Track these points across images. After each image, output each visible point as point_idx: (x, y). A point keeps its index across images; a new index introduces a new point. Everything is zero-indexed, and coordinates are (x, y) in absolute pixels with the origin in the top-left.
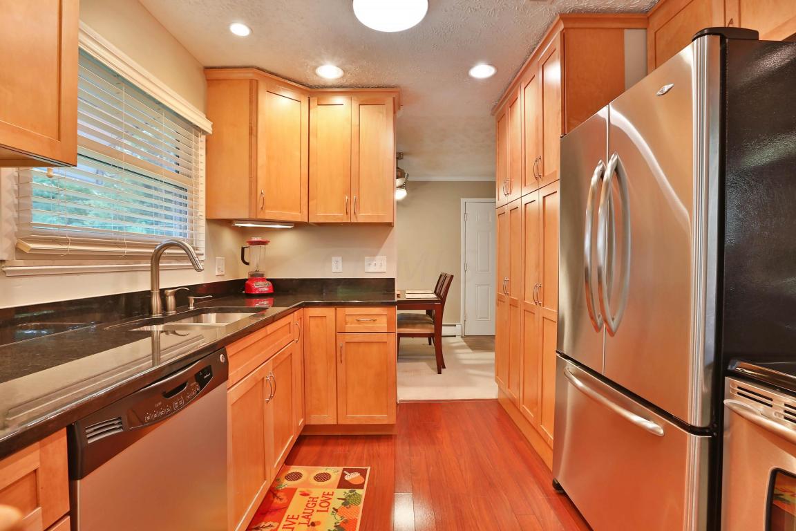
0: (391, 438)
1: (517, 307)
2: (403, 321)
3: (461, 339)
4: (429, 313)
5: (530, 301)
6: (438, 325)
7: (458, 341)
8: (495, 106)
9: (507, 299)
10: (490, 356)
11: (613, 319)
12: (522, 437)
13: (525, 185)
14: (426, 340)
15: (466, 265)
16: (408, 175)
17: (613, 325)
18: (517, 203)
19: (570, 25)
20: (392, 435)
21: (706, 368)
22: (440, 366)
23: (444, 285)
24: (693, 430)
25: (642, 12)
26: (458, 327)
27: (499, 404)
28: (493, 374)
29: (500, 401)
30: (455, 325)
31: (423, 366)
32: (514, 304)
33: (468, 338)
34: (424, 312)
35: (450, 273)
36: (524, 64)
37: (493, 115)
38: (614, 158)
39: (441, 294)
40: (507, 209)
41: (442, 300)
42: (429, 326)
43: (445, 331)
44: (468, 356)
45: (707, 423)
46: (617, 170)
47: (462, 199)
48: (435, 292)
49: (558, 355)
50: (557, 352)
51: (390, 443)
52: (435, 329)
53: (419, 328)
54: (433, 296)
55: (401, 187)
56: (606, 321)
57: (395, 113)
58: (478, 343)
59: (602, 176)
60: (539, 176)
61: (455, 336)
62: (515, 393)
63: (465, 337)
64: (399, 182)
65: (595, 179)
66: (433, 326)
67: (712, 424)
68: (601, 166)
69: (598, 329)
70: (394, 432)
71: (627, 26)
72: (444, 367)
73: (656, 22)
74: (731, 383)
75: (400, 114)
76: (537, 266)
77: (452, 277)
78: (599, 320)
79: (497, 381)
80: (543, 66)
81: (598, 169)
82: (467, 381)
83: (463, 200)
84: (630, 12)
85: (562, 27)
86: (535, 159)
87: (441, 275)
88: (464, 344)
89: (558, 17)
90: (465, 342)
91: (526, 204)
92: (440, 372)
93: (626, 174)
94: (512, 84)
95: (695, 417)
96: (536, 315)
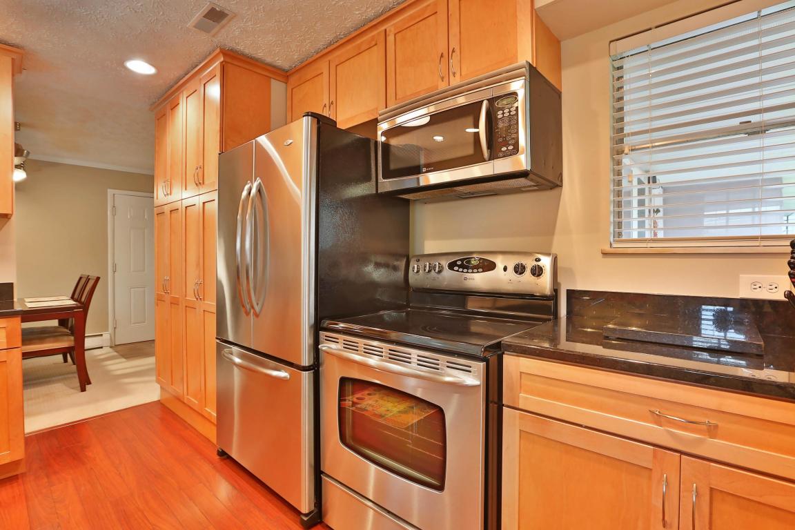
0: (18, 478)
1: (178, 305)
2: (28, 336)
3: (111, 350)
4: (63, 323)
5: (191, 298)
6: (80, 336)
7: (107, 351)
8: (154, 103)
9: (167, 298)
10: (150, 361)
11: (257, 304)
12: (187, 426)
13: (186, 189)
14: (60, 358)
15: (115, 266)
16: (28, 153)
17: (257, 309)
18: (178, 205)
19: (229, 60)
20: (17, 475)
21: (310, 327)
22: (84, 382)
23: (85, 291)
24: (305, 369)
25: (284, 70)
26: (106, 336)
27: (161, 404)
28: (154, 378)
29: (162, 402)
30: (102, 335)
31: (57, 388)
32: (175, 302)
33: (119, 348)
34: (55, 323)
35: (93, 274)
36: (186, 74)
37: (152, 111)
38: (259, 181)
39: (83, 299)
40: (167, 209)
41: (85, 306)
42: (66, 338)
43: (89, 343)
44: (121, 366)
45: (312, 363)
46: (259, 191)
47: (109, 190)
48: (72, 298)
49: (218, 341)
50: (217, 338)
51: (15, 484)
52: (75, 340)
53: (50, 342)
54: (71, 303)
55: (17, 167)
56: (253, 307)
57: (13, 75)
58: (132, 350)
59: (249, 193)
60: (200, 183)
61: (102, 348)
62: (179, 389)
63: (114, 347)
64: (17, 161)
65: (245, 193)
66: (72, 338)
67: (314, 363)
68: (249, 185)
69: (247, 314)
70: (22, 469)
71: (274, 77)
72: (89, 383)
73: (293, 80)
74: (323, 334)
75: (21, 78)
76: (198, 265)
77: (98, 279)
78: (248, 307)
79: (158, 381)
80: (204, 85)
81: (247, 187)
82: (123, 391)
83: (110, 192)
84: (274, 67)
85: (222, 59)
86: (196, 168)
87: (81, 278)
88: (116, 354)
89: (218, 50)
90: (116, 352)
91: (186, 207)
92: (83, 389)
93: (266, 196)
94: (173, 89)
95: (306, 360)
96: (197, 310)
